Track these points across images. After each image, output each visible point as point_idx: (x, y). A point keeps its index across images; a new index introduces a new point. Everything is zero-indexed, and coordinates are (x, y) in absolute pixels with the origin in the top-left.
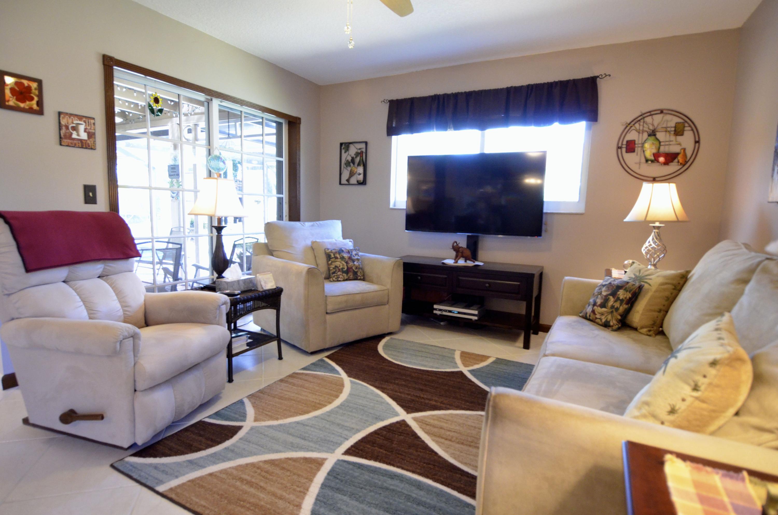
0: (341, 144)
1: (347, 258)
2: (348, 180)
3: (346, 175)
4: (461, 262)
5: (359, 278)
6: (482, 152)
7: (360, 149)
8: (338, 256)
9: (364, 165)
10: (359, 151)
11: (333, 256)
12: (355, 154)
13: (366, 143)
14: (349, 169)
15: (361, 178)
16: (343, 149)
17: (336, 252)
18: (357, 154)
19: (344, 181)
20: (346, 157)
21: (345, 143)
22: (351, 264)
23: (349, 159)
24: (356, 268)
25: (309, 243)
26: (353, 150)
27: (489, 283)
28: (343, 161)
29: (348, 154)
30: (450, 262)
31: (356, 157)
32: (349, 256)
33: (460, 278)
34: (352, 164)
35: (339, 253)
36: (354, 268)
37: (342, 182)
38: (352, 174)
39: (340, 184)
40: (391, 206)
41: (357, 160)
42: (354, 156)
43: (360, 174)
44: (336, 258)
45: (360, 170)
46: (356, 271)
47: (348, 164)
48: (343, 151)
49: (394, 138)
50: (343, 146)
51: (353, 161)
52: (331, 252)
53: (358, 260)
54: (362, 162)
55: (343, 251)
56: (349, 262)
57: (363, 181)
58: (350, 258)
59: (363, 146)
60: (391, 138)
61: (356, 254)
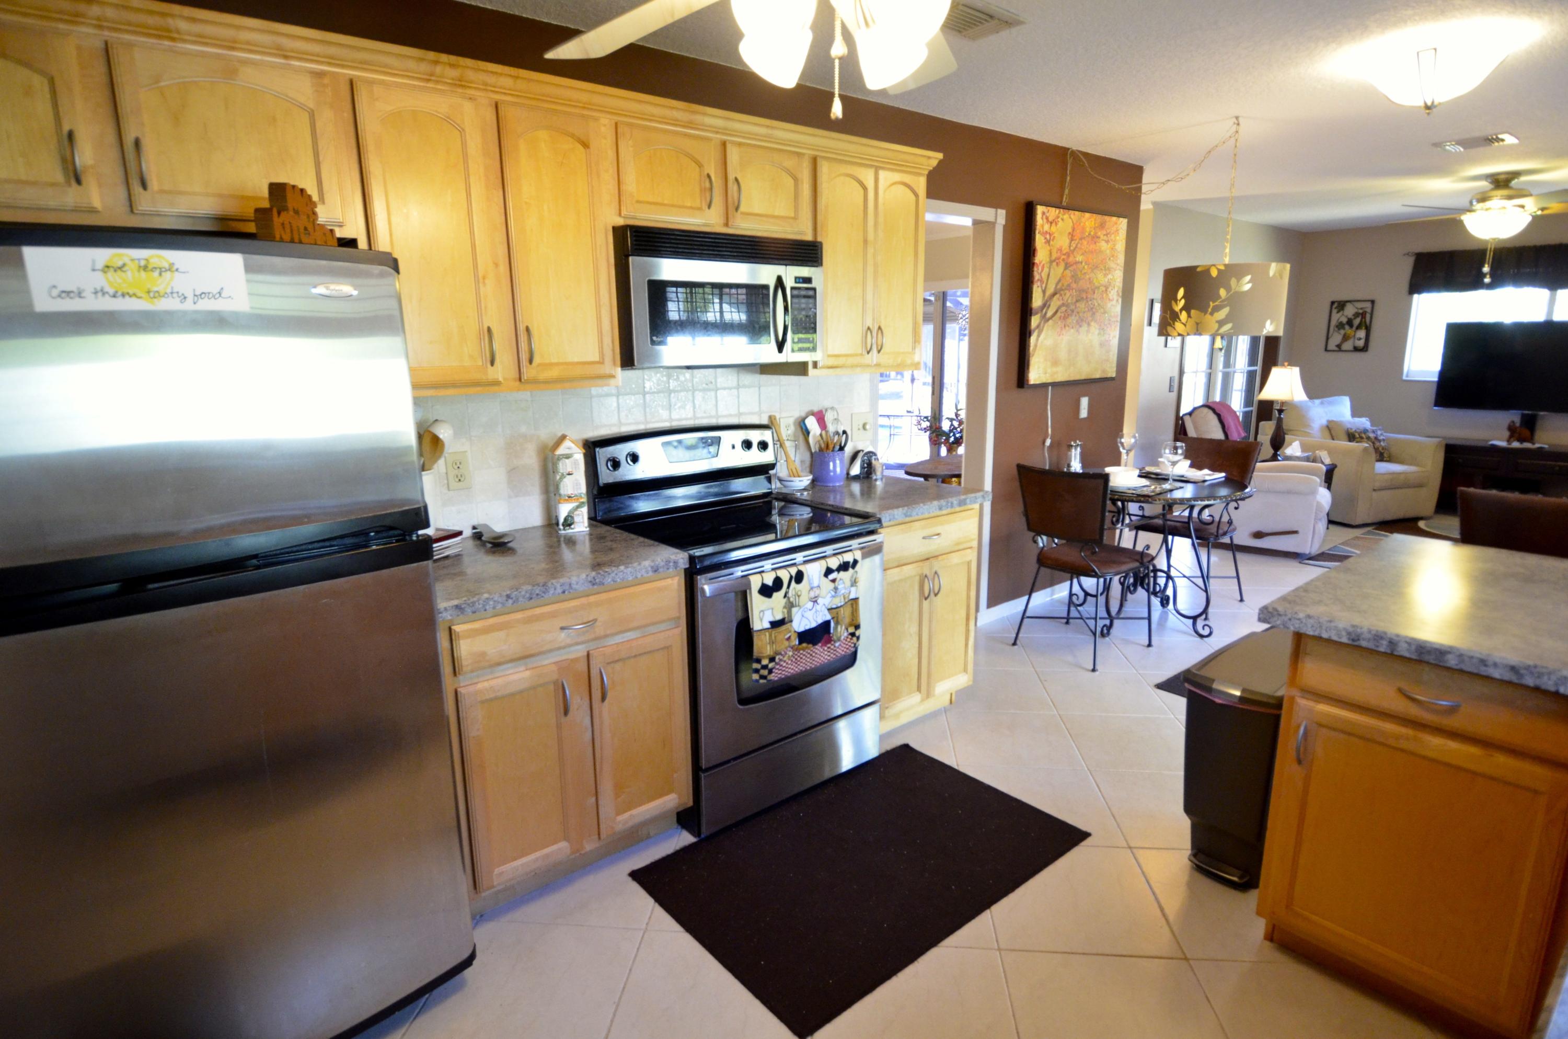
0: (1333, 303)
1: (1373, 438)
2: (1339, 346)
3: (1336, 338)
4: (1516, 445)
5: (1385, 459)
6: (1549, 319)
7: (1361, 309)
8: (1363, 435)
9: (1368, 330)
10: (1361, 311)
11: (1358, 436)
12: (1354, 315)
13: (1373, 302)
14: (1342, 332)
15: (1361, 343)
16: (1335, 308)
17: (1361, 432)
18: (1356, 315)
19: (1332, 345)
20: (1337, 317)
21: (1339, 302)
22: (1377, 444)
23: (1344, 320)
24: (1383, 449)
25: (1324, 422)
26: (1350, 311)
27: (1559, 466)
28: (1334, 323)
29: (1343, 315)
30: (1503, 444)
31: (1355, 318)
32: (1375, 436)
33: (1520, 461)
34: (1347, 327)
35: (1365, 433)
36: (1380, 449)
37: (1329, 348)
38: (1345, 338)
39: (1326, 350)
40: (1404, 378)
41: (1357, 322)
42: (1353, 317)
43: (1360, 339)
44: (1362, 438)
45: (1362, 334)
46: (1382, 451)
47: (1340, 326)
48: (1334, 311)
49: (1416, 296)
50: (1336, 305)
51: (1350, 323)
52: (1356, 431)
53: (1384, 440)
54: (1363, 324)
55: (1367, 431)
56: (1376, 442)
57: (1364, 347)
58: (1376, 438)
59: (1369, 305)
60: (1412, 298)
61: (1381, 434)
